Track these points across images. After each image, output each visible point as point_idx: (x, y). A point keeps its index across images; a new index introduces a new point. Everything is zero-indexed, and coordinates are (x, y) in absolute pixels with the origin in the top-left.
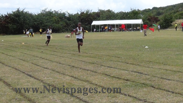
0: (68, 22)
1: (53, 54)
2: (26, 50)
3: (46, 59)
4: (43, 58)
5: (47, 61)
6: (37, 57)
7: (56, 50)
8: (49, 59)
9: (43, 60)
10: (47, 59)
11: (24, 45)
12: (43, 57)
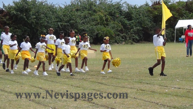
0: (127, 22)
1: (97, 88)
3: (84, 100)
9: (78, 102)
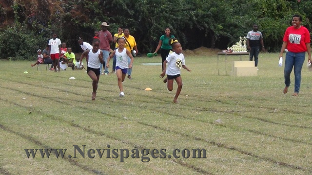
1: (257, 128)
2: (159, 115)
3: (233, 149)
4: (220, 146)
5: (234, 156)
6: (197, 139)
7: (270, 117)
8: (244, 149)
9: (222, 151)
10: (236, 146)
11: (153, 97)
12: (221, 141)
